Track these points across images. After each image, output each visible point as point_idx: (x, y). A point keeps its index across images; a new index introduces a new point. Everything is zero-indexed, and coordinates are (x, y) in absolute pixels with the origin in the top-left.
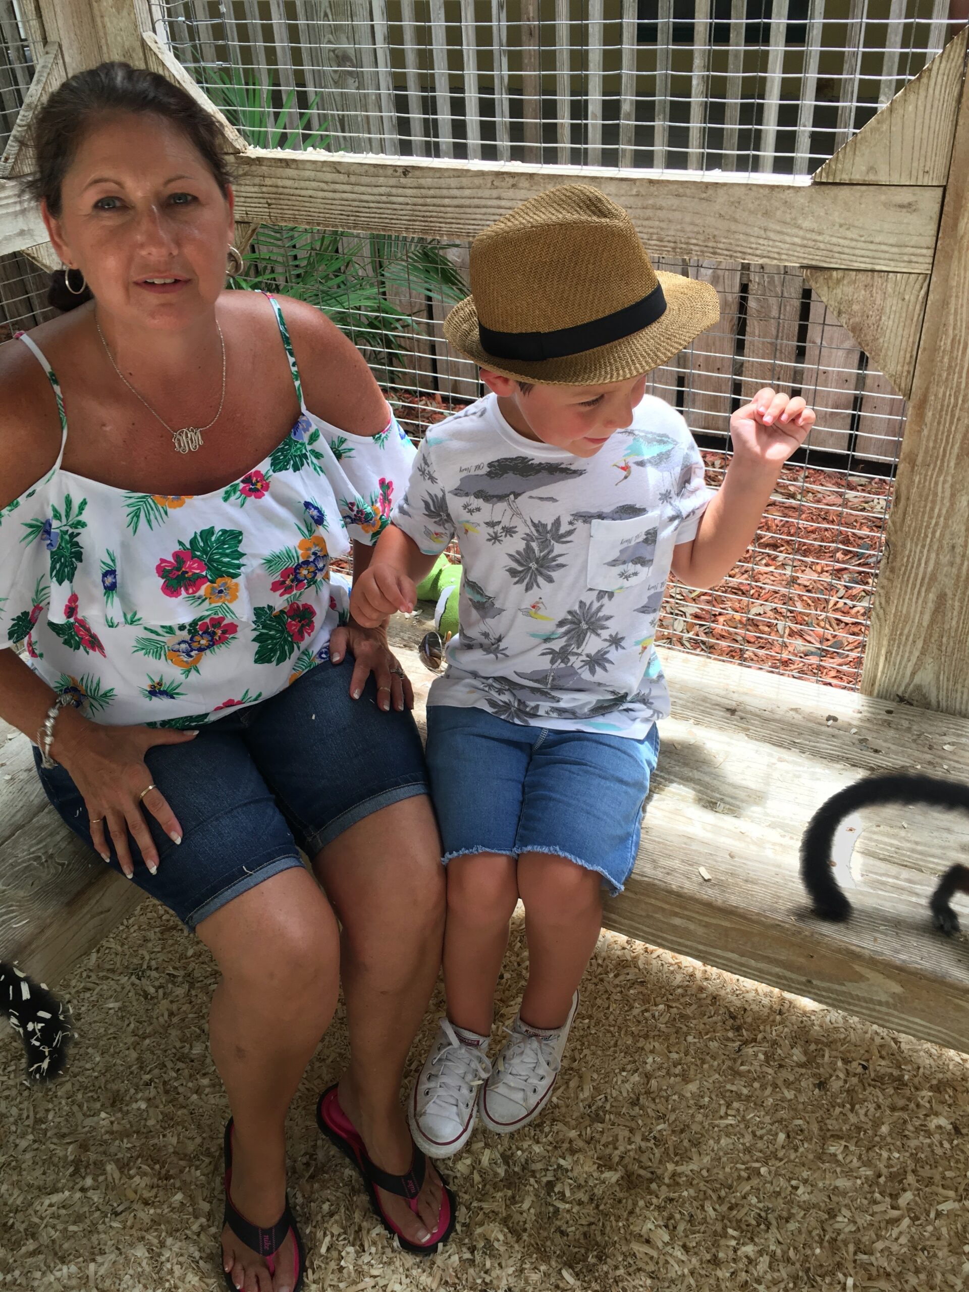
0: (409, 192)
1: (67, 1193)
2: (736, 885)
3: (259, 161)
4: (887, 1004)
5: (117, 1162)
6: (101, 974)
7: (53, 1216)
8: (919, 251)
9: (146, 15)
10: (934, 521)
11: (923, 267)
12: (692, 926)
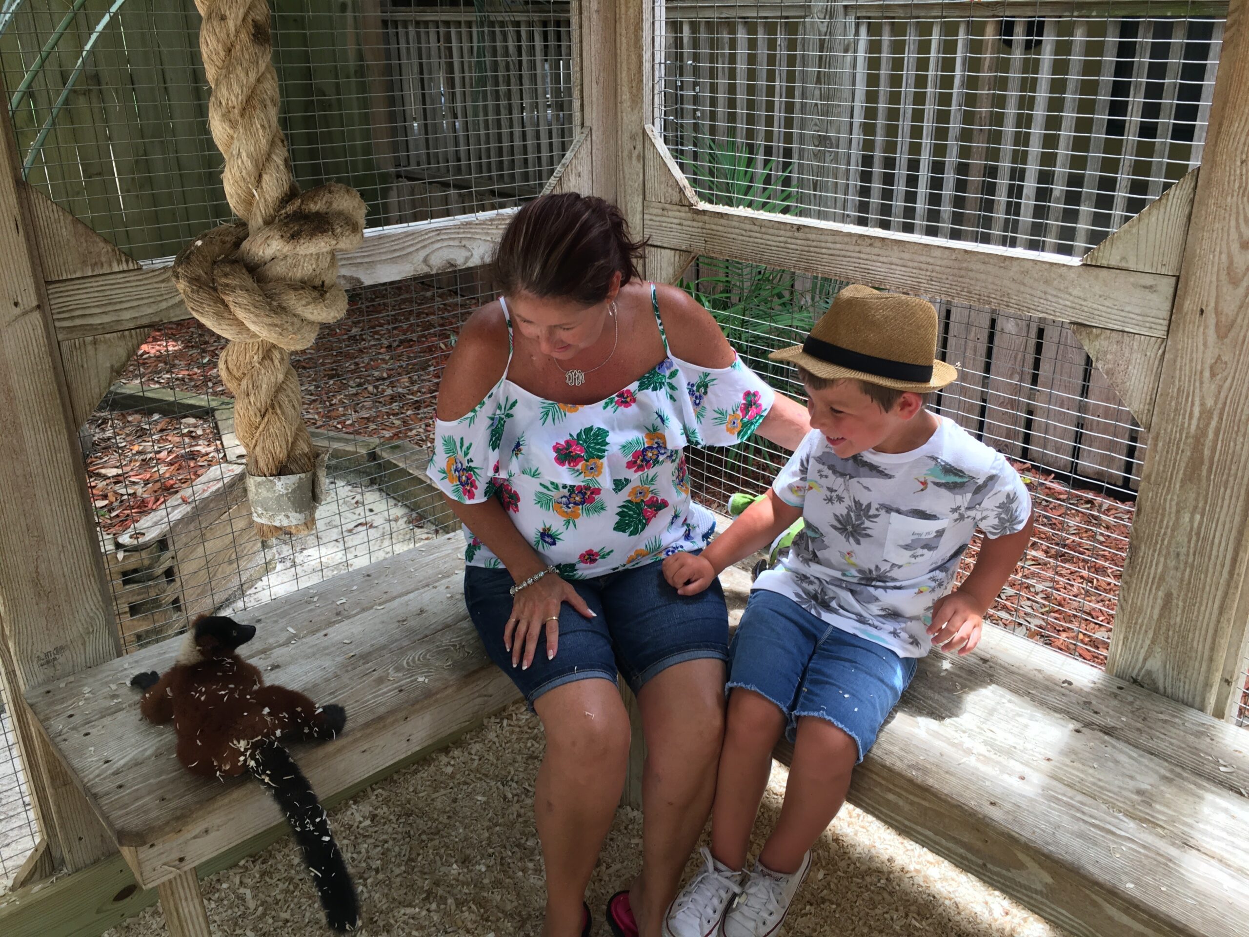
0: (799, 242)
1: (417, 910)
2: (938, 773)
3: (704, 212)
4: (1041, 893)
5: (456, 899)
6: (478, 775)
7: (404, 922)
8: (1157, 321)
9: (650, 114)
10: (1163, 531)
11: (1161, 333)
12: (901, 803)
